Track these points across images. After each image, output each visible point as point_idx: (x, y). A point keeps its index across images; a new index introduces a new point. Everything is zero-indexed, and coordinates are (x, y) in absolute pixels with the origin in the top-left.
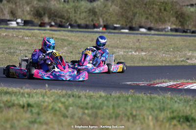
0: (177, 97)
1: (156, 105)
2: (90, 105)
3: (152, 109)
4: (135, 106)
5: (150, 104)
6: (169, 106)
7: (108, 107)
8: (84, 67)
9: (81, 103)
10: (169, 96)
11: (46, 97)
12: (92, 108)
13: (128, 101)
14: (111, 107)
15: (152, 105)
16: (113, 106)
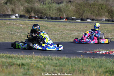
0: (109, 60)
1: (96, 64)
2: (58, 64)
3: (94, 67)
4: (85, 65)
5: (93, 64)
6: (104, 65)
7: (69, 65)
9: (53, 63)
10: (104, 59)
11: (32, 60)
12: (59, 66)
13: (80, 62)
14: (70, 65)
15: (94, 64)
16: (72, 65)
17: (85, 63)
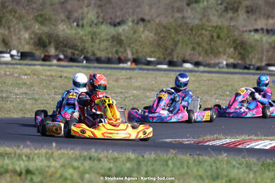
0: (236, 160)
1: (206, 171)
2: (114, 171)
3: (201, 177)
4: (177, 173)
5: (198, 170)
6: (225, 173)
8: (156, 115)
9: (101, 168)
10: (226, 158)
11: (52, 160)
15: (201, 172)
16: (147, 173)
17: (179, 169)
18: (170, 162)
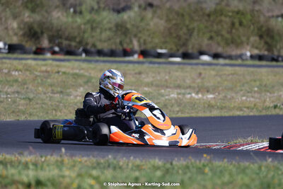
1: (253, 180)
3: (247, 186)
4: (219, 182)
5: (242, 179)
9: (127, 178)
15: (247, 180)
18: (207, 170)
